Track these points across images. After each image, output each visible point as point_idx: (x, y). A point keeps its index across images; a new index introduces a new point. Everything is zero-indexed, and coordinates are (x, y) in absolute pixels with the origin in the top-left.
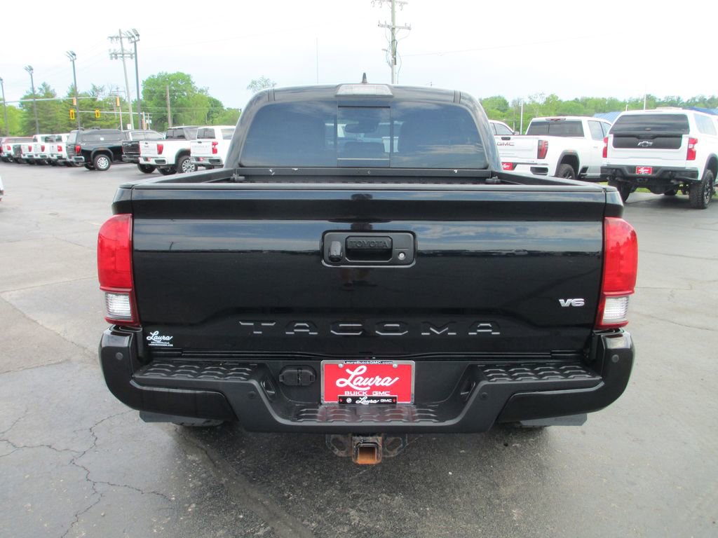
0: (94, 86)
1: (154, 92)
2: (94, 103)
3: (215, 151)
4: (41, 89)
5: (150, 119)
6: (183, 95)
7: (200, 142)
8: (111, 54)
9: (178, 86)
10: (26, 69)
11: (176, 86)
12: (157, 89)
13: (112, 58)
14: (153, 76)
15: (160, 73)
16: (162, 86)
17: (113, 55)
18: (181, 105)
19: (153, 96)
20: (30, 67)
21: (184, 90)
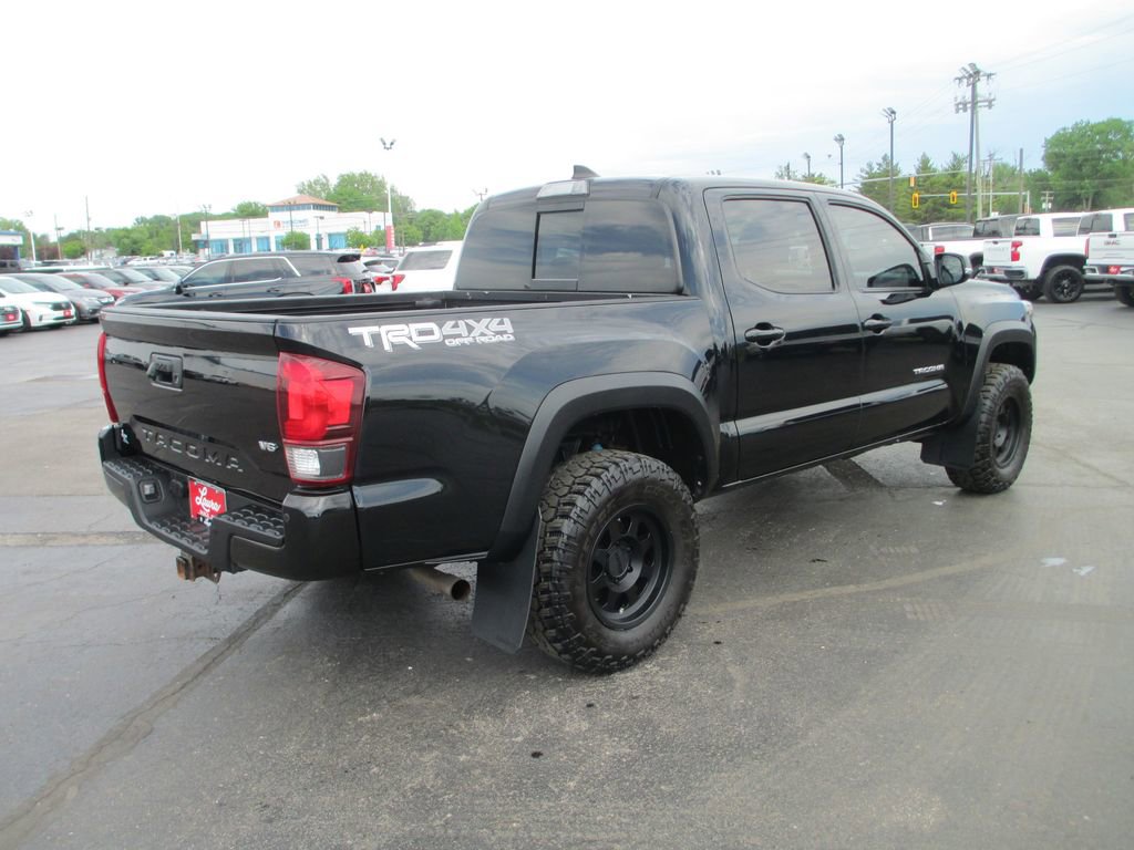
0: (955, 156)
1: (1064, 156)
2: (952, 180)
3: (1015, 257)
4: (880, 165)
5: (1049, 201)
6: (1116, 156)
7: (996, 243)
8: (958, 105)
9: (1108, 142)
10: (836, 140)
11: (1104, 143)
12: (1069, 150)
13: (957, 111)
14: (1064, 129)
15: (1076, 124)
16: (1077, 145)
17: (961, 106)
18: (1111, 175)
19: (1060, 162)
20: (840, 136)
21: (1119, 150)
